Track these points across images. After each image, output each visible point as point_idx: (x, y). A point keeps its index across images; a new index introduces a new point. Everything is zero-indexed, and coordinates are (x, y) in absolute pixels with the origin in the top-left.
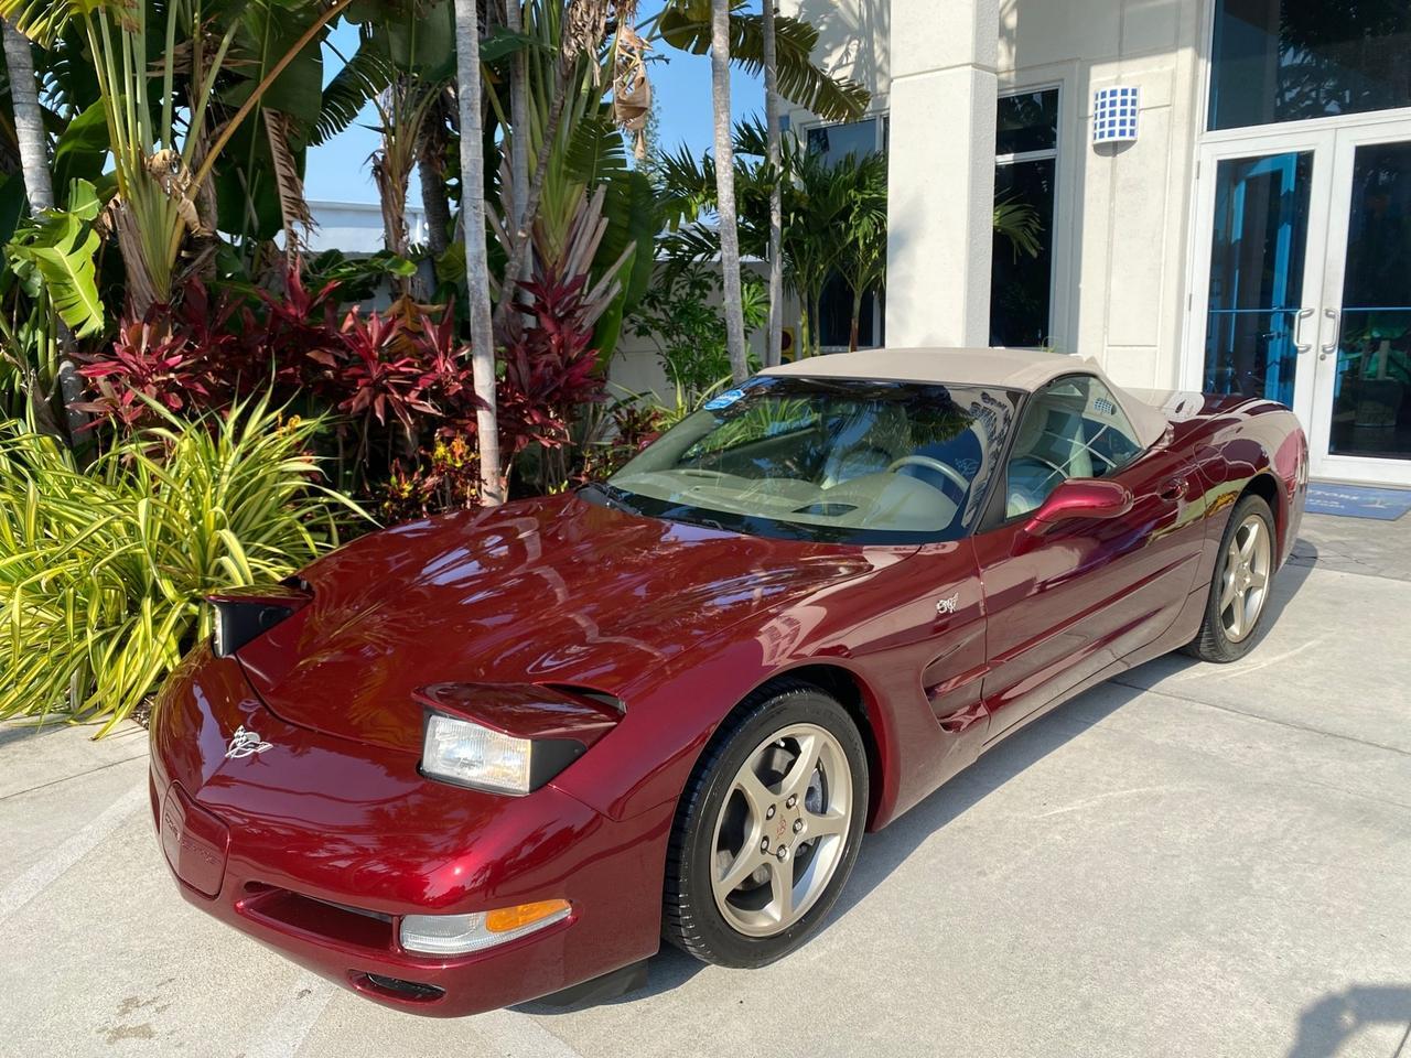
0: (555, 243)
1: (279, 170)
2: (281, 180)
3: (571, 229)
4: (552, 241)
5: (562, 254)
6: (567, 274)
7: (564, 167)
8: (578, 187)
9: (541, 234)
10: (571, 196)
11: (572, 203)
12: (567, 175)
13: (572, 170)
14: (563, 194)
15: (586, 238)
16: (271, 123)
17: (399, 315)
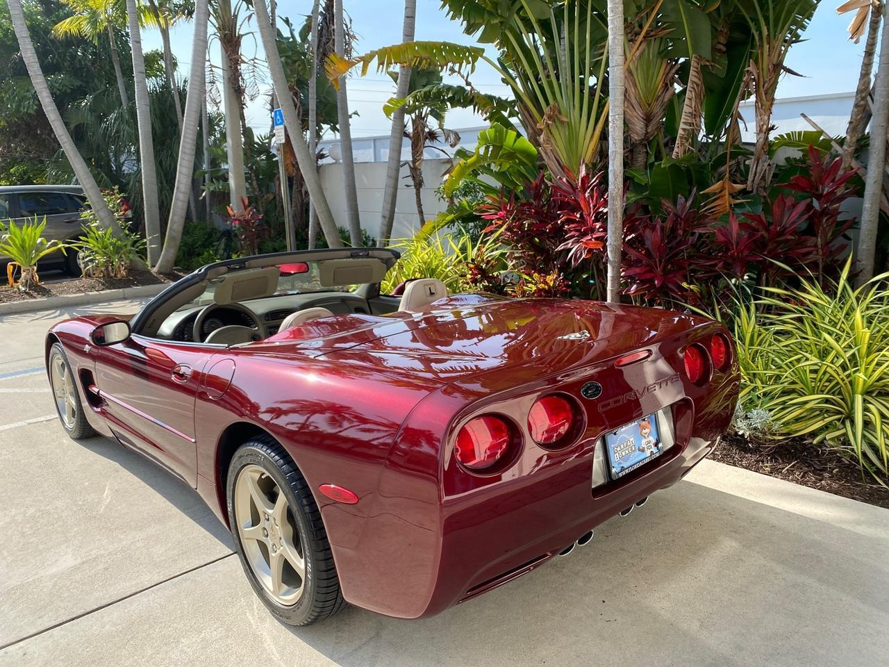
1: (688, 94)
2: (686, 101)
16: (693, 63)
17: (721, 191)
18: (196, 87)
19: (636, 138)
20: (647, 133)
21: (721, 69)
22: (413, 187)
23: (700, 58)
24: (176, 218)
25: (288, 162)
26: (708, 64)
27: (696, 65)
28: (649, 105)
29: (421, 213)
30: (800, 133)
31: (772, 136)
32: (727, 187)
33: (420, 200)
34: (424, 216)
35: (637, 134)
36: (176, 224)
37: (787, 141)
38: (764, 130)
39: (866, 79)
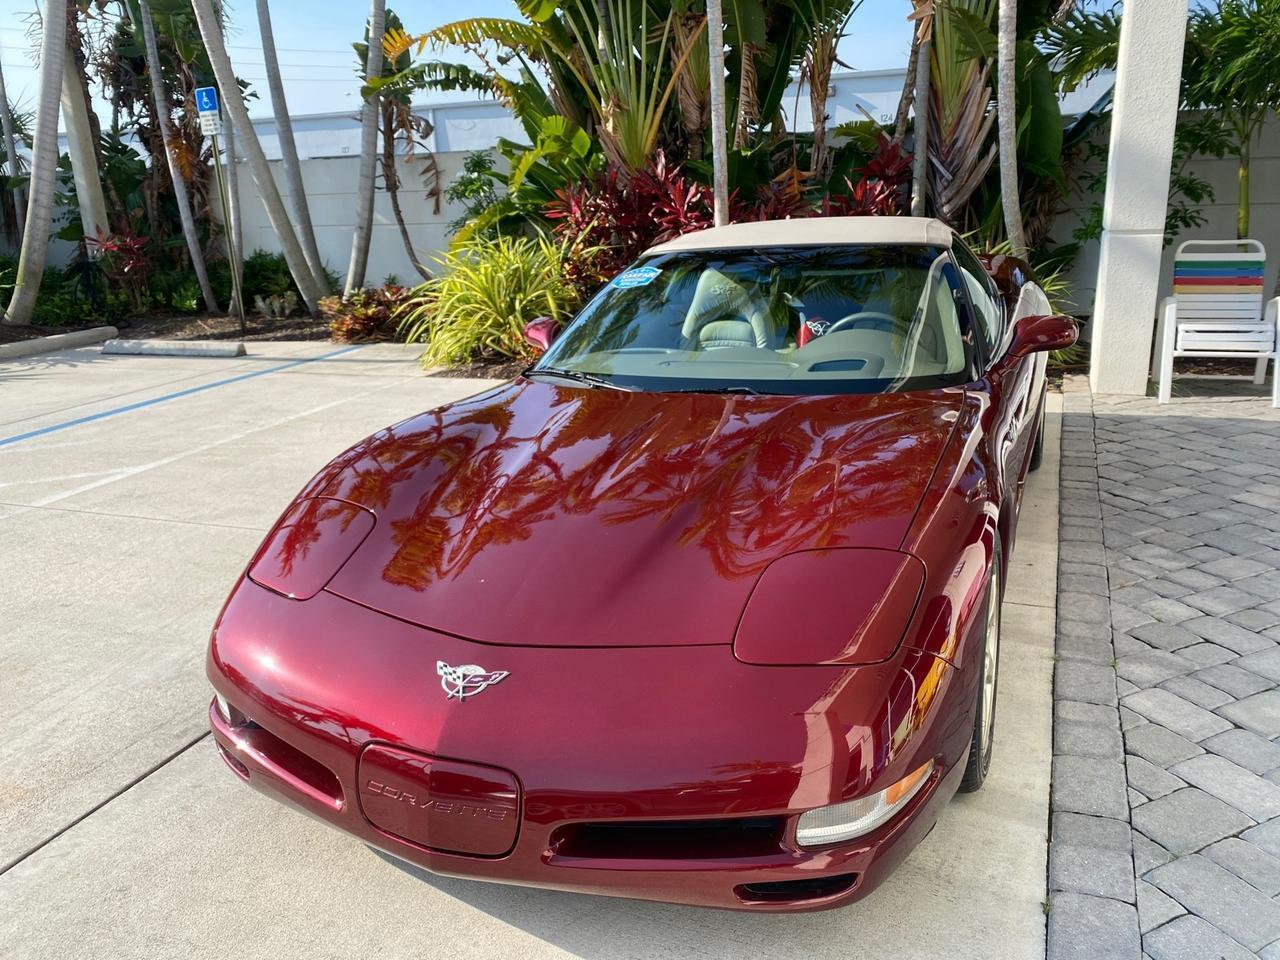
0: (949, 115)
1: (743, 82)
2: (742, 90)
3: (963, 102)
4: (948, 112)
5: (953, 124)
6: (956, 140)
7: (962, 46)
8: (973, 61)
9: (941, 107)
10: (966, 72)
11: (967, 78)
12: (964, 53)
13: (968, 49)
14: (960, 70)
15: (975, 108)
16: (745, 52)
17: (790, 179)
18: (57, 54)
19: (693, 127)
20: (702, 122)
21: (769, 58)
22: (385, 190)
23: (751, 47)
24: (36, 245)
25: (184, 162)
26: (758, 52)
27: (747, 53)
28: (702, 93)
29: (401, 221)
30: (856, 123)
31: (828, 125)
32: (795, 176)
33: (398, 206)
34: (406, 226)
35: (694, 124)
36: (35, 254)
37: (846, 130)
38: (821, 118)
39: (913, 75)
